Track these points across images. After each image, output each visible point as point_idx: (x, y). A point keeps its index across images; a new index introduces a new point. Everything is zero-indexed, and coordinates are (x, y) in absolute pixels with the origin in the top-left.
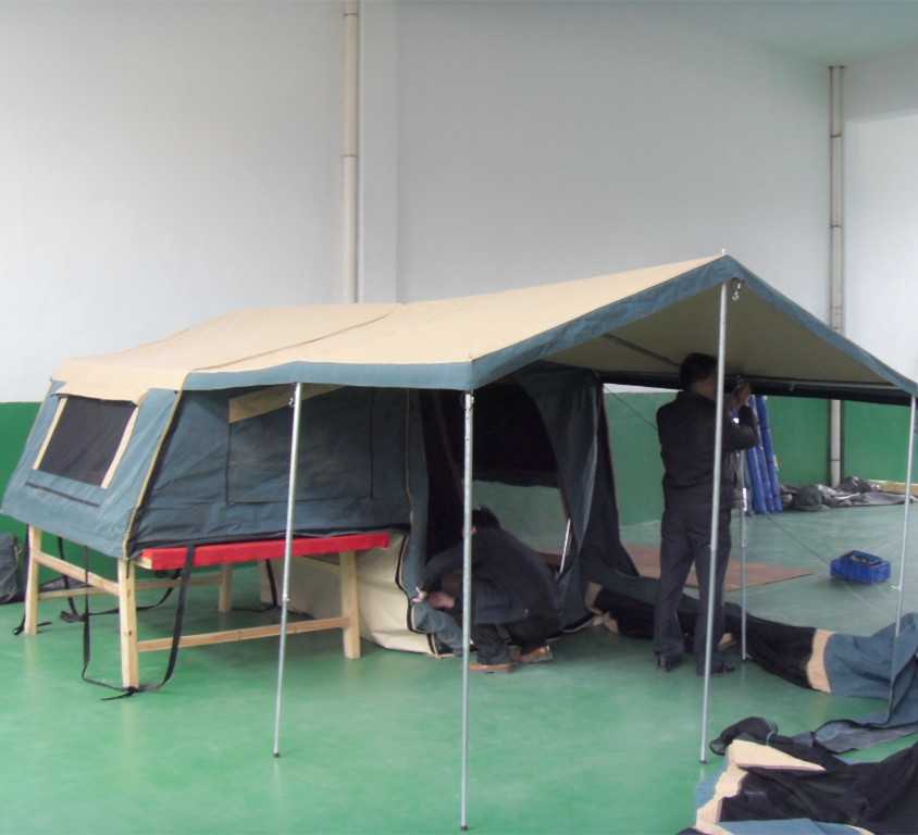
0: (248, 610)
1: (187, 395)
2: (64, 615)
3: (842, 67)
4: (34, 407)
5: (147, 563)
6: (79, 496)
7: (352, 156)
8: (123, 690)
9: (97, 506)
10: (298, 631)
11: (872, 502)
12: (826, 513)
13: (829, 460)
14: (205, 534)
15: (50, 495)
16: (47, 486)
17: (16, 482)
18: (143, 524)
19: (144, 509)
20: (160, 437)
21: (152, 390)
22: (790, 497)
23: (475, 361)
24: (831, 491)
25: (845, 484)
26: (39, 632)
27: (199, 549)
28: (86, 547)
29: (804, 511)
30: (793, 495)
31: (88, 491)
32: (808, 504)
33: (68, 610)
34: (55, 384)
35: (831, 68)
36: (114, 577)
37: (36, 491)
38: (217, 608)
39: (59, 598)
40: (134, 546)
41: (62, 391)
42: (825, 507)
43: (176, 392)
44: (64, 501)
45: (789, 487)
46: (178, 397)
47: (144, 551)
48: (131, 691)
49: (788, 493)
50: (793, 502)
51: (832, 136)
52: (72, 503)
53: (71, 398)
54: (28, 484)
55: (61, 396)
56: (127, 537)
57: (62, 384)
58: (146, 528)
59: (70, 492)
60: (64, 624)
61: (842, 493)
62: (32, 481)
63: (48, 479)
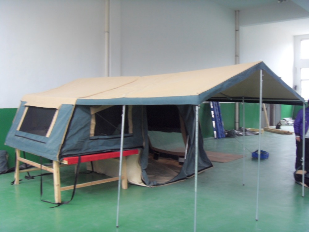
0: (84, 173)
1: (77, 106)
2: (26, 177)
3: (239, 11)
4: (15, 110)
5: (65, 162)
6: (37, 139)
7: (108, 32)
8: (56, 204)
9: (45, 143)
10: (110, 181)
11: (249, 134)
12: (237, 138)
13: (235, 122)
14: (82, 152)
15: (25, 139)
16: (23, 136)
17: (11, 135)
18: (64, 149)
19: (64, 145)
20: (68, 120)
21: (63, 105)
22: (227, 133)
23: (200, 95)
24: (236, 131)
25: (240, 129)
26: (20, 183)
27: (82, 157)
28: (41, 157)
29: (231, 137)
30: (228, 133)
31: (40, 138)
32: (232, 135)
33: (27, 175)
34: (23, 103)
35: (236, 11)
36: (51, 166)
37: (19, 138)
38: (74, 172)
39: (25, 172)
40: (61, 157)
41: (26, 105)
42: (237, 136)
43: (73, 105)
44: (31, 141)
45: (226, 131)
46: (74, 107)
47: (64, 158)
48: (59, 204)
49: (225, 132)
50: (228, 134)
51: (236, 30)
52: (35, 142)
53: (30, 107)
54: (16, 135)
55: (26, 106)
56: (58, 154)
57: (25, 102)
58: (65, 150)
59: (33, 138)
60: (26, 180)
61: (239, 132)
62: (17, 134)
63: (24, 134)
